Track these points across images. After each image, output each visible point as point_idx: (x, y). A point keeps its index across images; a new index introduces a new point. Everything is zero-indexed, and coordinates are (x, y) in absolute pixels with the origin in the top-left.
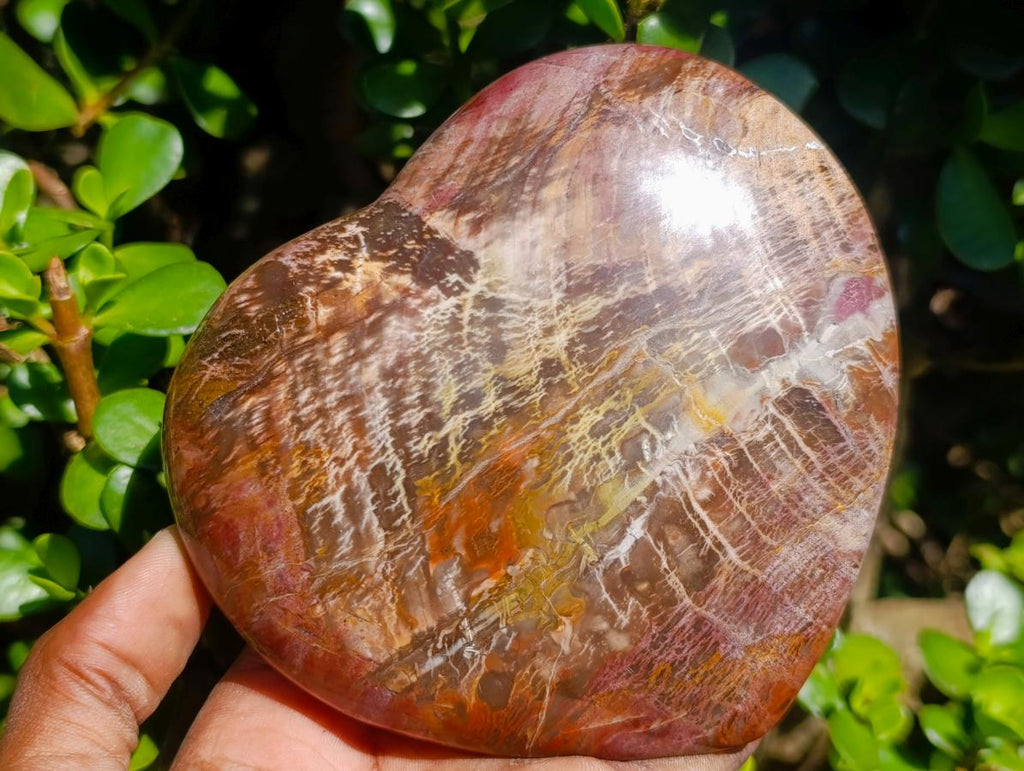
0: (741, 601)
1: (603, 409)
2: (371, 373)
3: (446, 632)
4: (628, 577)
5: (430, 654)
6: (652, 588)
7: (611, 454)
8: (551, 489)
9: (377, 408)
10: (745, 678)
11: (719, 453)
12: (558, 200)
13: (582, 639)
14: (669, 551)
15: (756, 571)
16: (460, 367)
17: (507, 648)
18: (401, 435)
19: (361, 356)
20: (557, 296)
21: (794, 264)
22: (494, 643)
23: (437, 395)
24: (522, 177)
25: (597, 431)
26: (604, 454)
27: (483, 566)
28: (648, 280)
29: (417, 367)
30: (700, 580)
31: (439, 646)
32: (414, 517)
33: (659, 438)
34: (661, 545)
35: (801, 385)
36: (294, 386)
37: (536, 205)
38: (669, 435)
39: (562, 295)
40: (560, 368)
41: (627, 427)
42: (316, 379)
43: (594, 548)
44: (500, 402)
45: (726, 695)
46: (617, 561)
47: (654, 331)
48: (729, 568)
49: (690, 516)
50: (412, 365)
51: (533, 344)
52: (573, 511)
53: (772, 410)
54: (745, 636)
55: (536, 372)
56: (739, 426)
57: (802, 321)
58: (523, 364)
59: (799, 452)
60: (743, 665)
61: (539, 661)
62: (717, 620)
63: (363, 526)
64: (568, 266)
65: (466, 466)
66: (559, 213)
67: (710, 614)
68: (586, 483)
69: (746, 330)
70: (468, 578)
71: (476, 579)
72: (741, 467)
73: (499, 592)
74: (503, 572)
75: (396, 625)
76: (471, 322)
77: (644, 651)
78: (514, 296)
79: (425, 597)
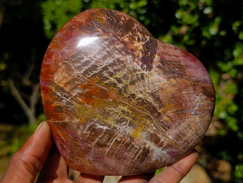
0: (98, 155)
1: (129, 111)
2: (117, 56)
3: (67, 95)
4: (94, 130)
5: (60, 92)
6: (94, 136)
7: (119, 116)
8: (106, 106)
9: (110, 61)
10: (82, 161)
11: (129, 139)
12: (171, 83)
13: (77, 125)
14: (103, 136)
15: (106, 156)
16: (126, 76)
17: (68, 109)
18: (106, 68)
19: (120, 52)
20: (150, 91)
21: (177, 139)
22: (68, 106)
23: (118, 73)
24: (173, 73)
25: (123, 111)
26: (119, 115)
27: (84, 97)
28: (161, 110)
29: (122, 66)
30: (99, 145)
31: (63, 94)
32: (89, 78)
33: (127, 125)
34: (104, 134)
35: (150, 151)
36: (108, 39)
37: (169, 79)
38: (128, 127)
39: (151, 92)
40: (134, 98)
41: (127, 117)
42: (111, 44)
43: (97, 120)
44: (121, 88)
45: (77, 159)
46: (97, 126)
47: (150, 115)
48: (104, 150)
49: (112, 138)
50: (122, 65)
51: (137, 90)
52: (104, 113)
53: (142, 147)
54: (91, 159)
55: (131, 93)
56: (136, 141)
57: (164, 146)
58: (132, 90)
59: (135, 155)
60: (85, 160)
61: (68, 117)
62: (92, 151)
63: (82, 67)
64: (158, 91)
65: (105, 86)
66: (169, 84)
67: (93, 150)
68: (111, 113)
69: (158, 135)
70: (80, 95)
71: (80, 97)
72: (127, 145)
73: (80, 103)
74: (84, 102)
75: (64, 83)
76: (137, 74)
77: (79, 139)
78: (146, 82)
79: (72, 87)
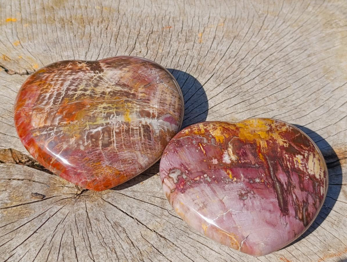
0: (111, 155)
1: (108, 105)
2: (71, 78)
3: (51, 127)
4: (92, 137)
5: (45, 130)
6: (95, 141)
7: (104, 113)
8: (89, 112)
9: (67, 83)
10: (103, 172)
11: (125, 126)
12: (125, 71)
13: (75, 143)
14: (103, 136)
15: (118, 151)
16: (88, 84)
17: (60, 137)
18: (68, 89)
19: (71, 75)
20: (114, 83)
21: (162, 106)
22: (58, 135)
23: (79, 86)
24: (122, 65)
25: (104, 108)
26: (103, 112)
27: (66, 119)
28: (132, 91)
29: (80, 80)
30: (105, 146)
31: (48, 130)
32: (60, 104)
33: (115, 116)
34: (103, 134)
35: (149, 125)
36: (56, 74)
37: (121, 69)
38: (118, 117)
39: (115, 84)
40: (105, 94)
41: (111, 111)
42: (60, 75)
43: (89, 127)
44: (90, 93)
45: (97, 173)
46: (92, 132)
47: (127, 99)
48: (113, 147)
49: (112, 133)
50: (79, 80)
51: (103, 88)
52: (90, 118)
53: (140, 125)
54: (107, 163)
55: (100, 92)
56: (132, 124)
57: (157, 115)
58: (99, 90)
59: (140, 136)
60: (103, 169)
61: (64, 143)
62: (104, 155)
63: (50, 101)
64: (119, 80)
65: (76, 100)
66: (124, 72)
67: (103, 153)
68: (96, 115)
69: (145, 109)
70: (62, 120)
71: (63, 121)
72: (127, 131)
73: (66, 125)
74: (69, 122)
75: (42, 122)
76: (95, 79)
77: (86, 153)
78: (106, 79)
79: (51, 119)
